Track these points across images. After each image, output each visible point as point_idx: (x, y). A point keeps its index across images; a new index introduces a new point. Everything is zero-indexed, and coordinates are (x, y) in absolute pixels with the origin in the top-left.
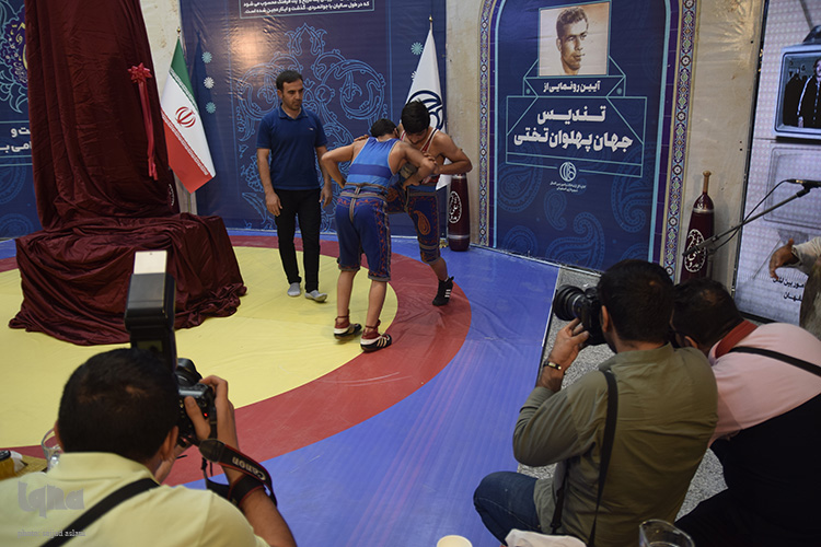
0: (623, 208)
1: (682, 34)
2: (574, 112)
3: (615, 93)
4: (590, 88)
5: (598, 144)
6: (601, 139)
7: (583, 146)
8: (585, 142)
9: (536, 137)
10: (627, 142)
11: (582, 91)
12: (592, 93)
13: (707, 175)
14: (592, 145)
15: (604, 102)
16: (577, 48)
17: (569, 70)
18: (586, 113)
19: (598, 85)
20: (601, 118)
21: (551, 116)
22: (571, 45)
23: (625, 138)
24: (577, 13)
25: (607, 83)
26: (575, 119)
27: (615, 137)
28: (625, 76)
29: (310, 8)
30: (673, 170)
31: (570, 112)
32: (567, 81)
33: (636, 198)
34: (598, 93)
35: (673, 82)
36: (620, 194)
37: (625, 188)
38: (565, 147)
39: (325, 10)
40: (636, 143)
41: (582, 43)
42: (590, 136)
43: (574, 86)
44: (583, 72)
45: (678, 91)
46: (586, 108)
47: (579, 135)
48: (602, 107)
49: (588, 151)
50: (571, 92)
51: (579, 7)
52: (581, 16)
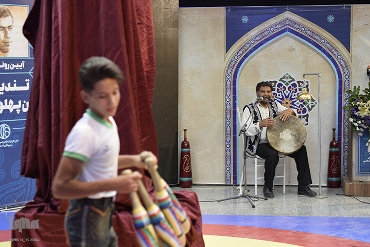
2: (6, 85)
4: (17, 66)
5: (26, 107)
7: (15, 110)
8: (16, 107)
11: (12, 69)
12: (19, 70)
14: (21, 109)
15: (28, 76)
16: (6, 36)
17: (1, 52)
18: (15, 85)
19: (23, 65)
20: (27, 88)
22: (1, 34)
24: (5, 11)
25: (29, 63)
26: (7, 90)
31: (3, 84)
34: (23, 70)
38: (1, 112)
41: (10, 33)
42: (20, 102)
43: (5, 65)
44: (11, 54)
46: (15, 81)
47: (11, 102)
48: (26, 80)
49: (18, 113)
50: (3, 70)
51: (6, 7)
52: (8, 13)
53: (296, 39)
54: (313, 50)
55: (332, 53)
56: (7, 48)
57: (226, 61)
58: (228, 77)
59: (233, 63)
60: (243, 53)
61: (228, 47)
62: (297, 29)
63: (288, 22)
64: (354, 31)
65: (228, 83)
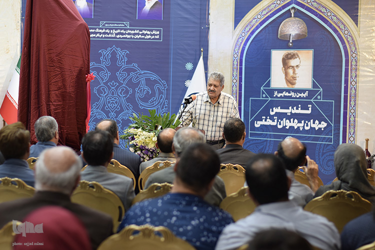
0: (323, 161)
1: (351, 70)
2: (293, 108)
3: (316, 98)
4: (302, 95)
5: (307, 126)
6: (309, 123)
7: (299, 127)
8: (299, 125)
9: (269, 122)
10: (324, 125)
11: (298, 96)
12: (303, 98)
13: (367, 140)
14: (304, 127)
15: (311, 103)
16: (294, 73)
17: (289, 84)
18: (300, 109)
19: (307, 94)
20: (309, 112)
21: (279, 110)
22: (290, 71)
23: (323, 123)
24: (294, 55)
25: (311, 93)
26: (293, 112)
27: (317, 122)
28: (321, 90)
29: (118, 36)
30: (349, 139)
31: (290, 108)
32: (288, 91)
33: (330, 155)
34: (307, 98)
35: (347, 93)
36: (321, 154)
37: (323, 150)
38: (287, 128)
39: (129, 38)
40: (329, 125)
41: (297, 71)
42: (303, 122)
43: (292, 94)
44: (297, 86)
45: (350, 98)
46: (300, 106)
47: (296, 121)
48: (309, 106)
49: (301, 130)
50: (290, 97)
51: (296, 52)
52: (297, 56)
56: (294, 81)
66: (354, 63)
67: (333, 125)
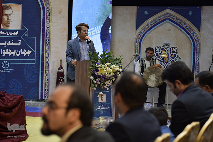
0: (29, 75)
1: (46, 18)
3: (24, 36)
4: (14, 33)
5: (18, 53)
6: (19, 52)
7: (12, 55)
8: (12, 53)
10: (29, 52)
11: (11, 34)
12: (15, 35)
14: (16, 54)
15: (20, 39)
16: (8, 18)
17: (5, 26)
18: (13, 42)
19: (17, 33)
20: (19, 44)
22: (5, 18)
23: (29, 51)
25: (21, 32)
26: (8, 45)
27: (25, 51)
28: (28, 30)
30: (46, 60)
31: (6, 42)
32: (4, 31)
33: (34, 71)
34: (17, 35)
35: (44, 33)
36: (27, 71)
37: (29, 68)
38: (4, 55)
40: (33, 52)
41: (10, 17)
42: (15, 51)
43: (7, 33)
45: (46, 35)
46: (13, 41)
47: (10, 50)
48: (19, 40)
49: (14, 56)
50: (6, 35)
51: (9, 5)
52: (10, 8)
53: (172, 24)
54: (181, 30)
55: (191, 32)
56: (8, 24)
57: (136, 35)
58: (137, 43)
59: (139, 36)
60: (144, 31)
61: (137, 28)
62: (173, 18)
63: (168, 15)
64: (203, 20)
65: (137, 47)
66: (48, 14)
67: (35, 52)
